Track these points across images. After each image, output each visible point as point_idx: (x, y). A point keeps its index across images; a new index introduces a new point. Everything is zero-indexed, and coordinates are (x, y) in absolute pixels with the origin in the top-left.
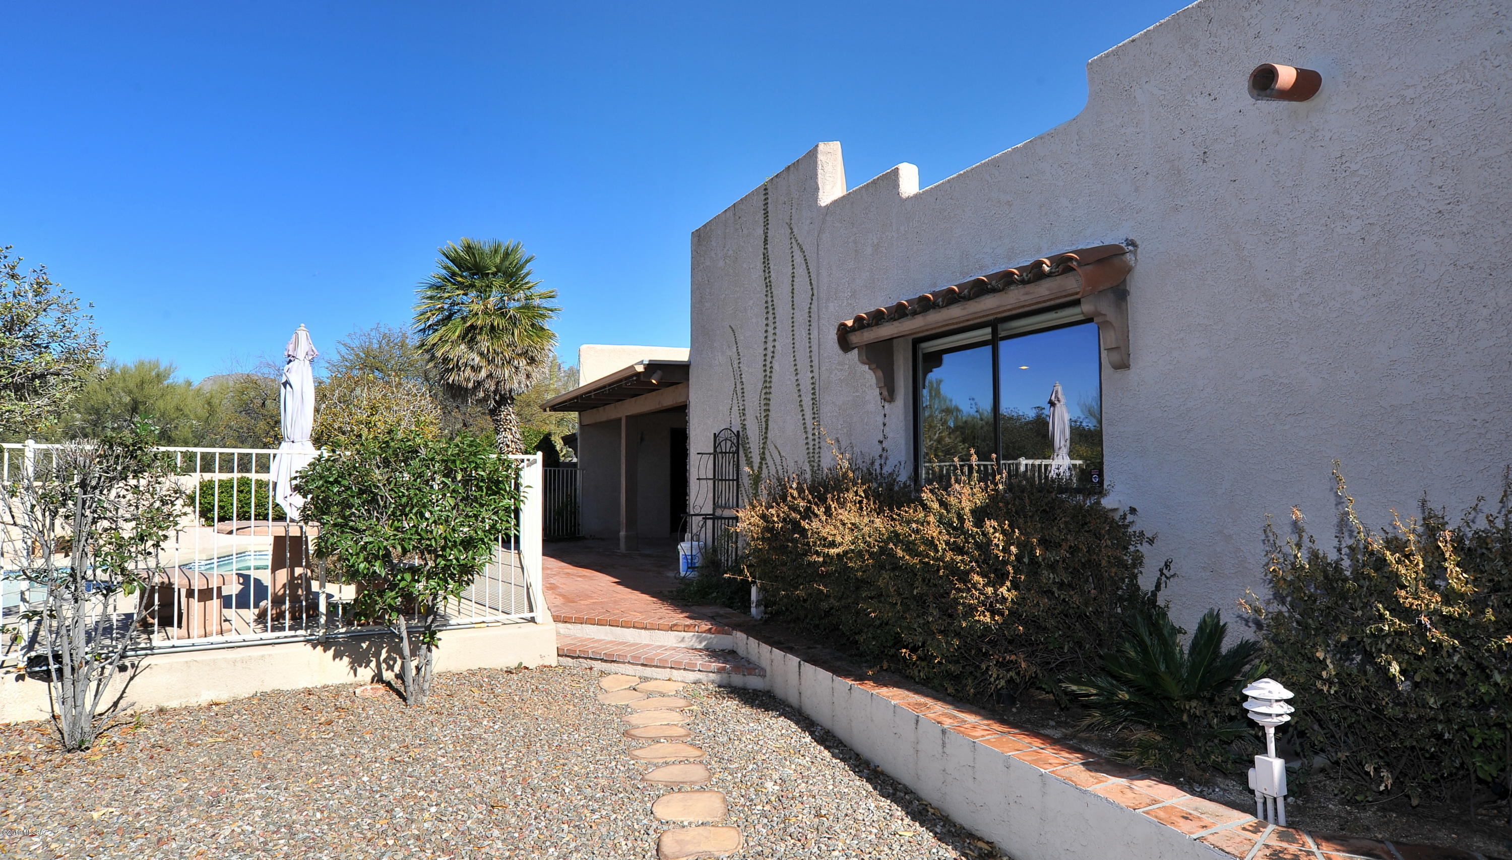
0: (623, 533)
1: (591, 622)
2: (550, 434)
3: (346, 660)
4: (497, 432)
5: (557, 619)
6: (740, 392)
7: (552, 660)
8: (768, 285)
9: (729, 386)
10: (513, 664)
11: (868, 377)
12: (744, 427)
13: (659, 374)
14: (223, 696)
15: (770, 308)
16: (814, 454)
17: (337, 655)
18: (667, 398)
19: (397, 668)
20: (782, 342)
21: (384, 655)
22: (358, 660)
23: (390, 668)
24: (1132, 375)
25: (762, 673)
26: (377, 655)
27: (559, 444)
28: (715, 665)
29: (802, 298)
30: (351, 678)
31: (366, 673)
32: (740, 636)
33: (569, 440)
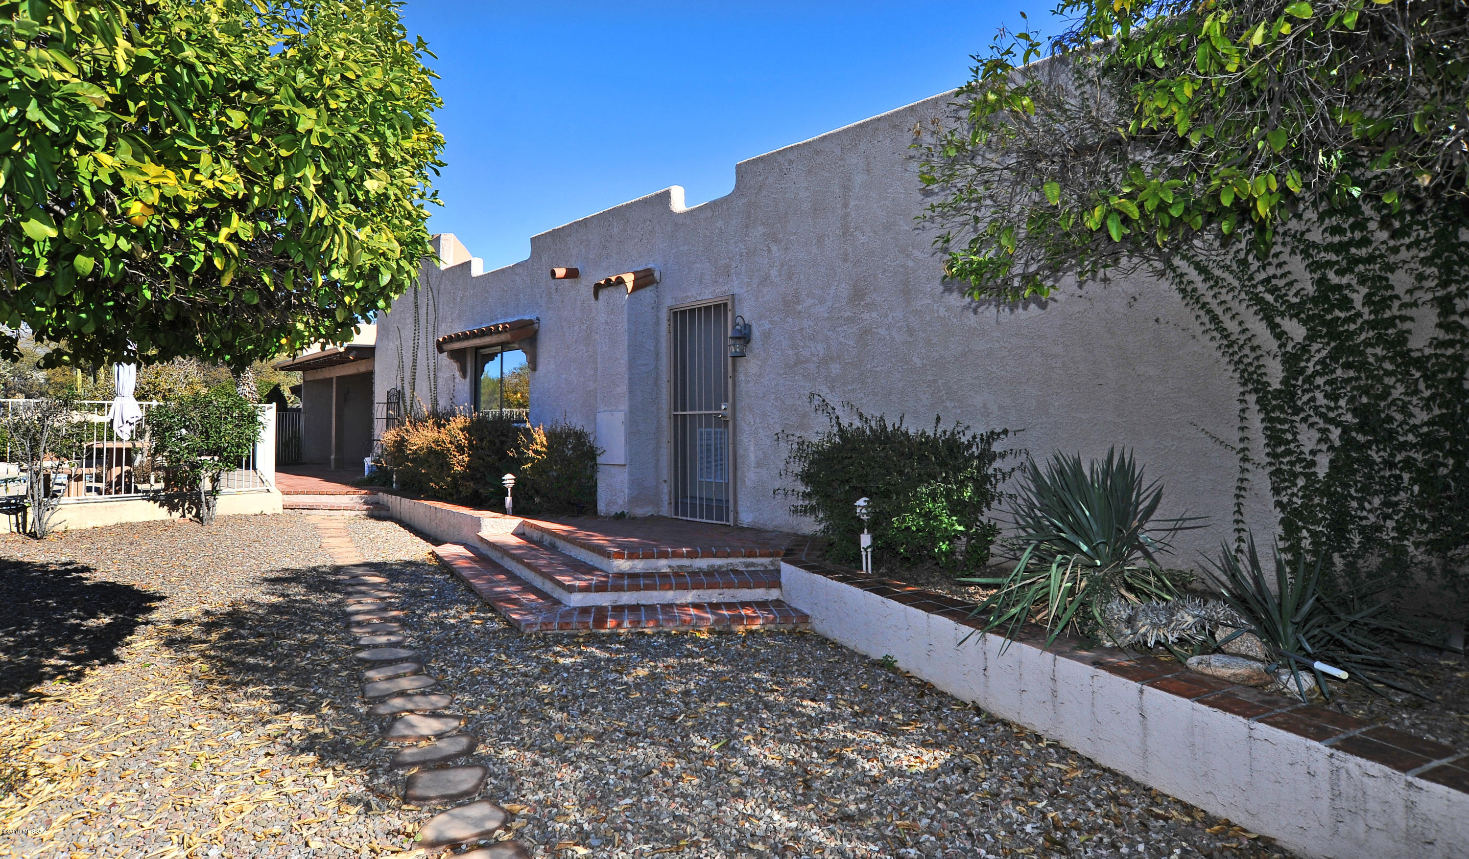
0: (333, 457)
1: (302, 493)
2: (279, 385)
3: (166, 508)
4: (238, 386)
5: (284, 493)
6: (401, 367)
7: (280, 511)
8: (416, 307)
9: (396, 362)
10: (258, 512)
11: (455, 366)
12: (403, 388)
13: (354, 353)
14: (100, 524)
15: (417, 321)
16: (435, 402)
17: (161, 505)
18: (362, 367)
19: (194, 512)
20: (422, 341)
21: (186, 506)
22: (173, 508)
23: (190, 512)
24: (537, 373)
25: (388, 509)
26: (183, 506)
27: (287, 393)
28: (365, 507)
29: (431, 317)
30: (168, 517)
31: (176, 515)
32: (381, 494)
33: (295, 390)
